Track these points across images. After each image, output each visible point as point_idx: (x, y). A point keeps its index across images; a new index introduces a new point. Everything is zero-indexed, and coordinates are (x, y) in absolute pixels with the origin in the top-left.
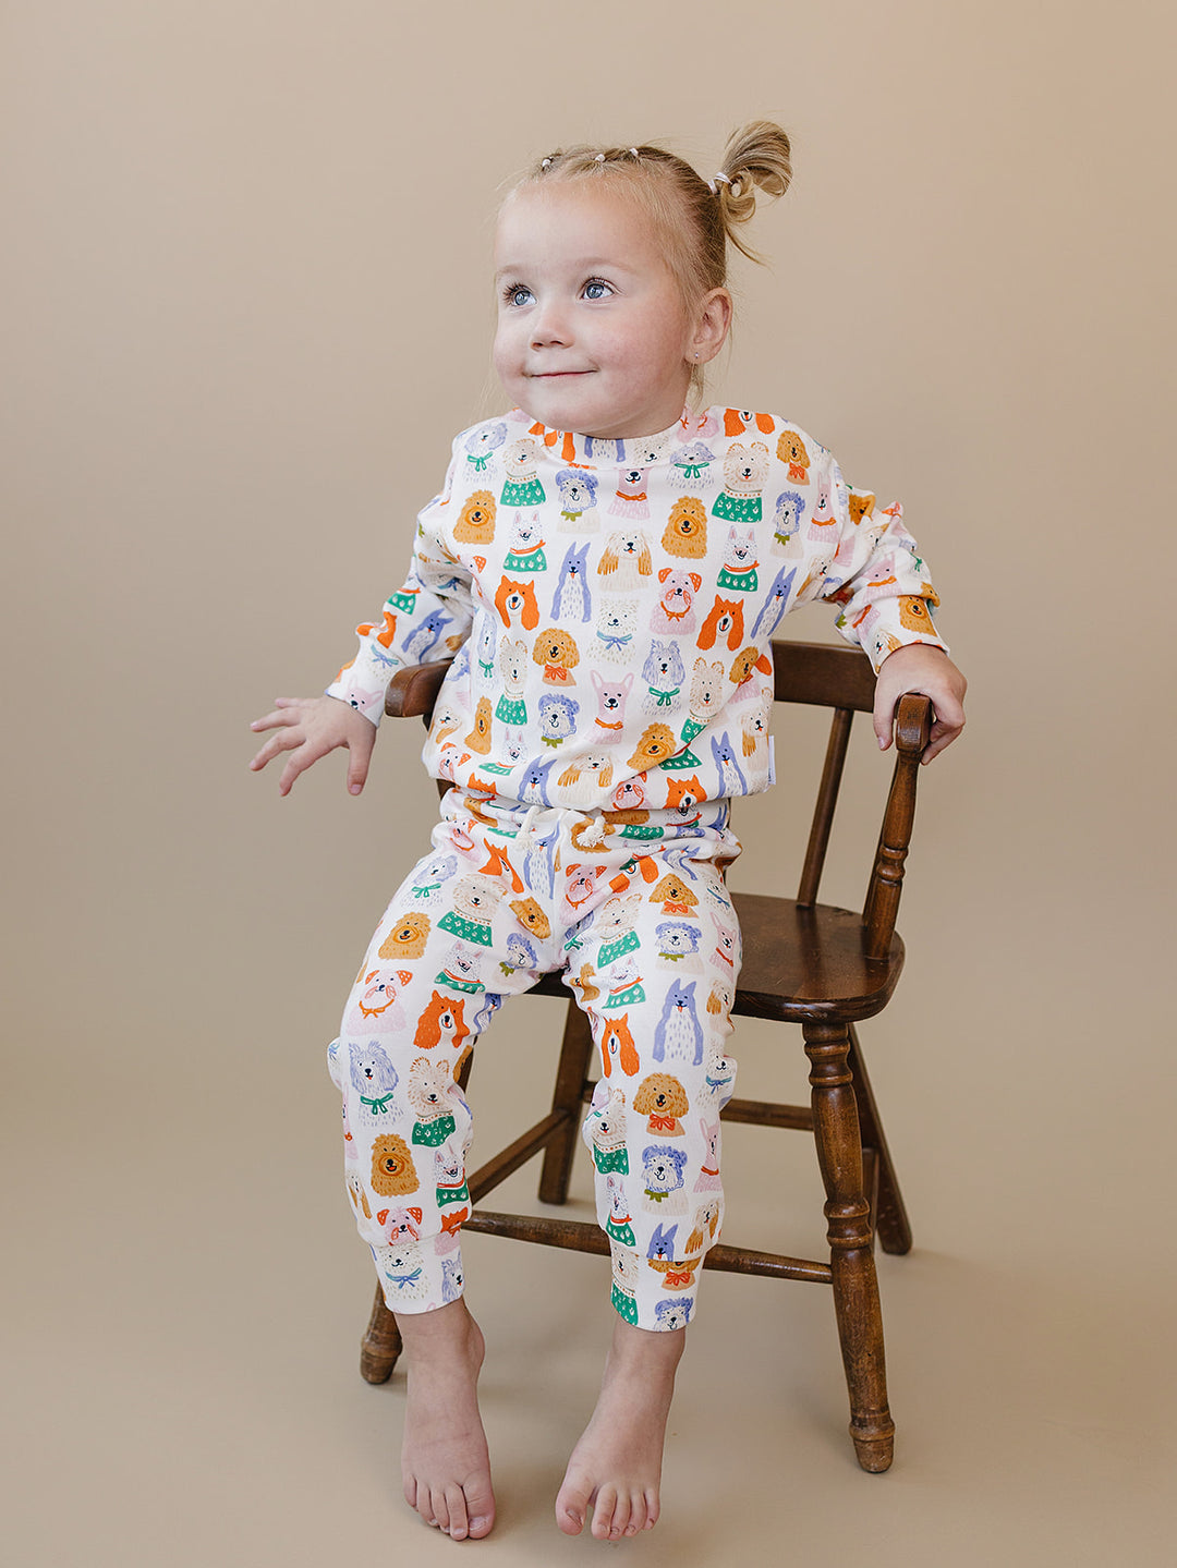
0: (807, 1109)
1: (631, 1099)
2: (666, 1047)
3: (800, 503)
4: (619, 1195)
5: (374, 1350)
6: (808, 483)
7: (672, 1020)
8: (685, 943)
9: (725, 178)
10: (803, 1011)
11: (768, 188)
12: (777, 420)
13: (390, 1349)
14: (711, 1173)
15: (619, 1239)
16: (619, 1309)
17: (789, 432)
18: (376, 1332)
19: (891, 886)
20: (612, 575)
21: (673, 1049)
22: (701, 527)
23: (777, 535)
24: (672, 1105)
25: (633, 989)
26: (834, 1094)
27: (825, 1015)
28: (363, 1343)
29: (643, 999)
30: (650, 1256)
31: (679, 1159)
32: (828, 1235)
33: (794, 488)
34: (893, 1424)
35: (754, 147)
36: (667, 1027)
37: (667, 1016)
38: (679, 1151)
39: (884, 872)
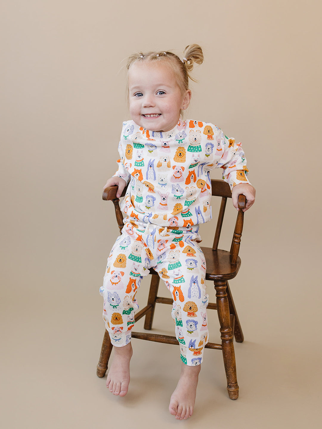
0: (215, 304)
1: (182, 308)
2: (191, 294)
3: (212, 146)
4: (181, 332)
5: (100, 368)
6: (213, 139)
7: (192, 287)
8: (194, 265)
9: (186, 59)
10: (214, 277)
11: (198, 62)
12: (204, 123)
13: (104, 368)
14: (204, 326)
15: (181, 343)
16: (182, 360)
17: (207, 126)
18: (101, 364)
19: (237, 244)
20: (160, 168)
21: (193, 295)
22: (184, 155)
23: (206, 155)
24: (193, 309)
25: (181, 279)
26: (222, 299)
27: (220, 278)
28: (97, 367)
29: (184, 282)
30: (189, 347)
31: (196, 323)
32: (221, 337)
33: (210, 141)
34: (238, 387)
35: (194, 51)
36: (191, 289)
37: (191, 286)
38: (196, 321)
39: (235, 240)
